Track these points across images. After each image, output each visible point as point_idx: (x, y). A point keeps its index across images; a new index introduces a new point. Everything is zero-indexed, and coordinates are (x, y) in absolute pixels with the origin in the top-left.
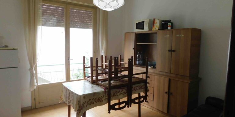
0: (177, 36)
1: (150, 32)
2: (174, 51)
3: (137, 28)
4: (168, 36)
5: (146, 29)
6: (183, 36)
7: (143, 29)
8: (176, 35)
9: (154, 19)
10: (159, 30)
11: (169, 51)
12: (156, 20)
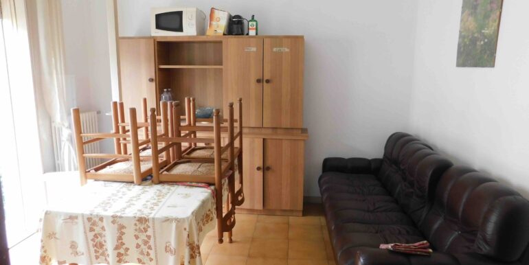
0: (275, 49)
1: (202, 38)
2: (268, 81)
3: (158, 27)
4: (254, 49)
5: (189, 30)
6: (287, 50)
7: (180, 29)
8: (272, 49)
9: (212, 10)
10: (224, 34)
11: (259, 81)
12: (216, 12)
